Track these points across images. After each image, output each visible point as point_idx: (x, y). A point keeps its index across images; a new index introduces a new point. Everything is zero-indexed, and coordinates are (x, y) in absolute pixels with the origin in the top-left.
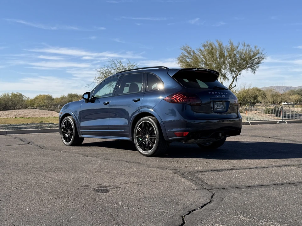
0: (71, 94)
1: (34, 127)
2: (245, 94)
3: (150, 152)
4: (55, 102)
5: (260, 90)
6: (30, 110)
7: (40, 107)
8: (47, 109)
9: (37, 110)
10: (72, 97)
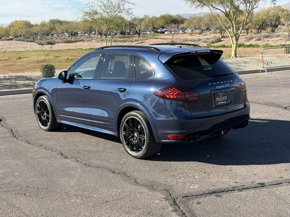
0: (53, 20)
1: (8, 85)
2: (265, 17)
3: (140, 154)
4: (34, 30)
5: (283, 11)
6: (5, 41)
7: (17, 37)
8: (26, 40)
9: (14, 42)
10: (54, 24)
